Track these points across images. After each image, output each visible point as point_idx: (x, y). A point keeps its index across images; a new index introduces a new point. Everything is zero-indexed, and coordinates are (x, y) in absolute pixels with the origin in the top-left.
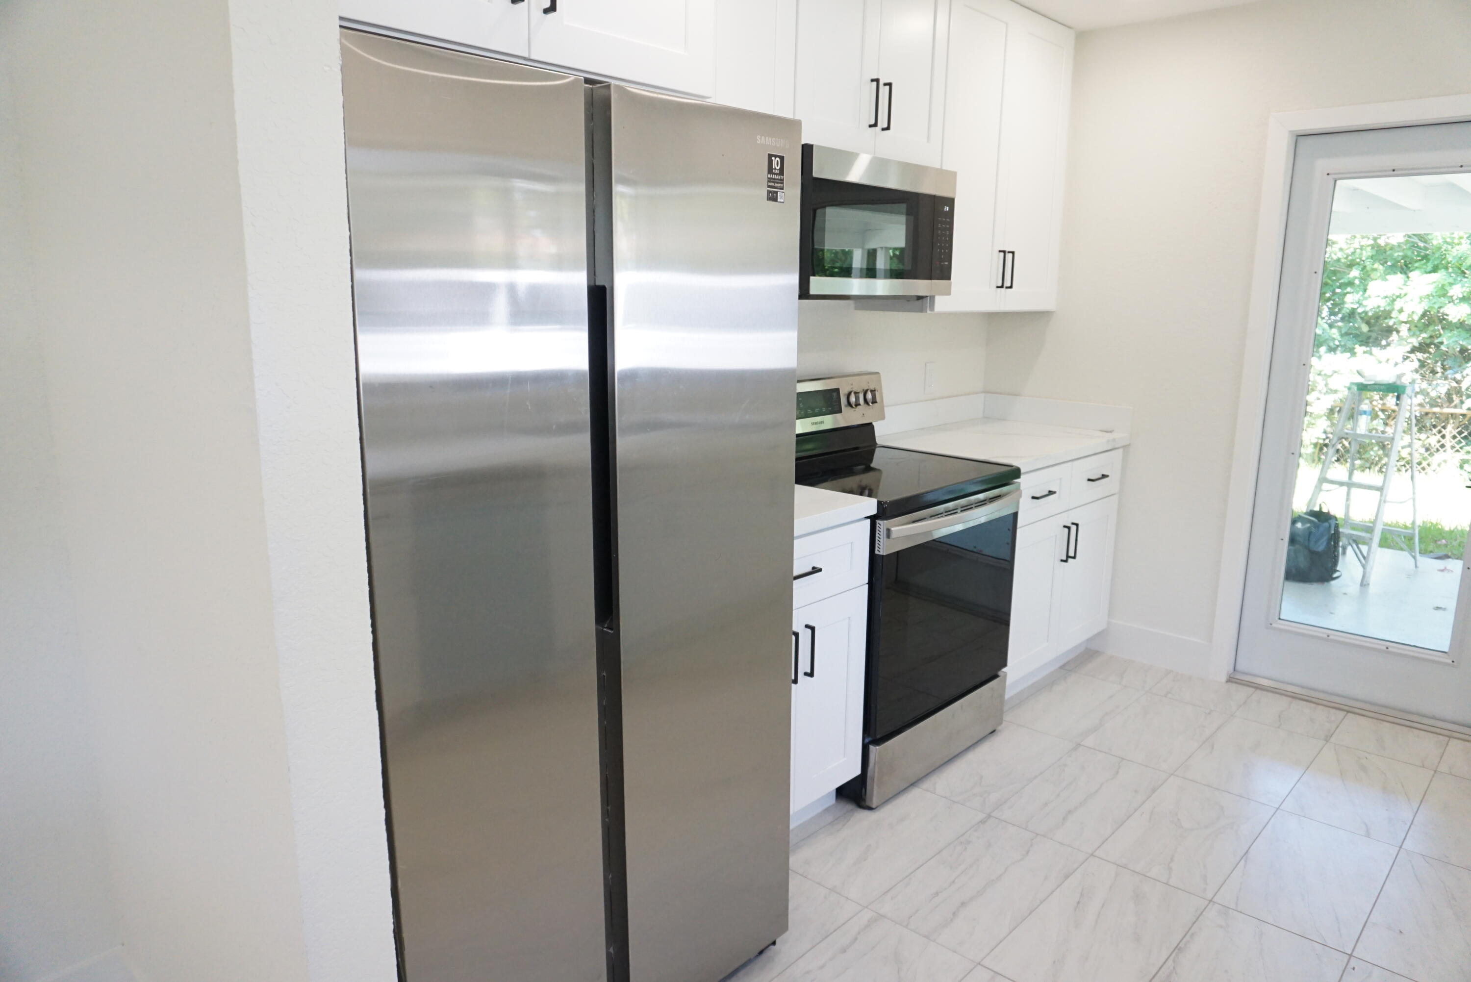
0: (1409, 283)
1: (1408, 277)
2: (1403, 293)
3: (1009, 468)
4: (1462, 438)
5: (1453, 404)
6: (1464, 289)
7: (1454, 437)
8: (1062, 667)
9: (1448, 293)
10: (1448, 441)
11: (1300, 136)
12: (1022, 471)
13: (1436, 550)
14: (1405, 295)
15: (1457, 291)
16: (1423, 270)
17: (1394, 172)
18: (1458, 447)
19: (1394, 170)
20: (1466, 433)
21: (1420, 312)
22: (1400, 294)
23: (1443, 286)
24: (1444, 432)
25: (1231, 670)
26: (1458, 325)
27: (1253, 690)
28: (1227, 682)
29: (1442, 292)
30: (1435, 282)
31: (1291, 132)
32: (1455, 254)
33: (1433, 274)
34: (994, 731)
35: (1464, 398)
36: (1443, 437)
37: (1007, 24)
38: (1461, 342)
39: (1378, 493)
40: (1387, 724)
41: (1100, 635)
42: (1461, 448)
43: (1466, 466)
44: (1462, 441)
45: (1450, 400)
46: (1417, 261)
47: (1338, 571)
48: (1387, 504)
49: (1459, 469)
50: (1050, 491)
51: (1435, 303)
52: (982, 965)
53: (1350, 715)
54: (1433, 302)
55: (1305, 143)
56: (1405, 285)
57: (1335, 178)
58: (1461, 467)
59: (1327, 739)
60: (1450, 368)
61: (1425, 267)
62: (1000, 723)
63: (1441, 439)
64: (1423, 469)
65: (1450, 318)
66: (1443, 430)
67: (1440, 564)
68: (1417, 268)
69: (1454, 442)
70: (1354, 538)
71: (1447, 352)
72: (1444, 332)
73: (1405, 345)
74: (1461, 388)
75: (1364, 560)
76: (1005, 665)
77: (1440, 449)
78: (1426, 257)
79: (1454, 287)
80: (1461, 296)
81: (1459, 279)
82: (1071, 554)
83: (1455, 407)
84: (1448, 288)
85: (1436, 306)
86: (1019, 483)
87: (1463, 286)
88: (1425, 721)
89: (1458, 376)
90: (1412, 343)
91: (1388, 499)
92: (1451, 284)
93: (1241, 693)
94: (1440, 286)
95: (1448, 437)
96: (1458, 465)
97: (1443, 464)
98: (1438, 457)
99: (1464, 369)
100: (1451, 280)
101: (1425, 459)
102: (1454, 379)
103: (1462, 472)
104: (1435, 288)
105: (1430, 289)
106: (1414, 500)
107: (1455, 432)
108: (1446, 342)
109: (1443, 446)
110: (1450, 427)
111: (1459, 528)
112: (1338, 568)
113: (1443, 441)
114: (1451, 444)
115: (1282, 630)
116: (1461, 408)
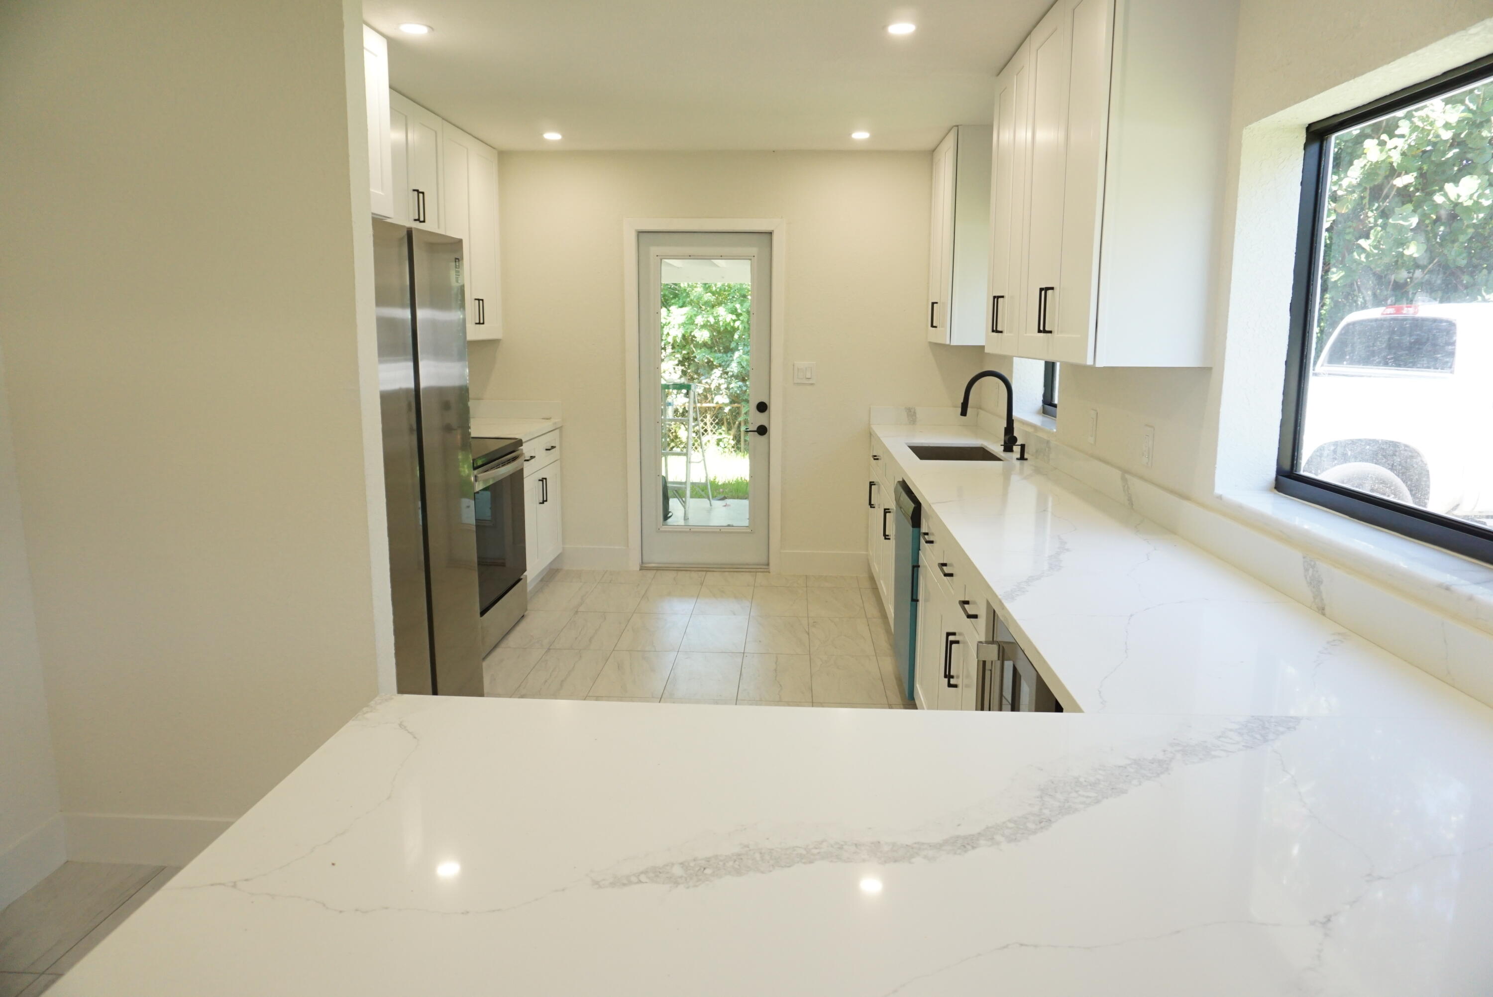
0: (670, 314)
1: (669, 310)
2: (668, 321)
3: (516, 440)
4: (716, 424)
5: (707, 401)
6: (704, 319)
7: (712, 424)
8: (542, 580)
9: (694, 321)
10: (709, 427)
11: (640, 233)
12: (523, 441)
13: (718, 495)
14: (669, 323)
15: (699, 320)
16: (677, 306)
17: (690, 257)
18: (714, 430)
19: (690, 256)
20: (717, 421)
21: (680, 336)
22: (666, 323)
23: (691, 317)
24: (705, 420)
25: (641, 564)
26: (703, 345)
27: (655, 571)
28: (640, 570)
29: (691, 321)
30: (685, 314)
31: (636, 230)
32: (695, 294)
33: (684, 308)
34: (523, 616)
35: (713, 396)
36: (706, 424)
37: (467, 149)
38: (706, 356)
39: (685, 457)
40: (727, 573)
41: (558, 558)
42: (716, 431)
43: (721, 443)
44: (716, 426)
45: (706, 397)
46: (672, 299)
47: (670, 512)
48: (692, 464)
49: (716, 446)
50: (531, 457)
51: (687, 329)
52: (589, 696)
53: (708, 573)
54: (686, 328)
55: (642, 236)
56: (668, 316)
57: (661, 258)
58: (718, 444)
59: (702, 584)
60: (702, 375)
61: (678, 303)
62: (526, 610)
63: (704, 426)
64: (696, 448)
65: (698, 339)
66: (704, 419)
67: (722, 503)
68: (673, 304)
69: (712, 427)
70: (676, 489)
71: (699, 363)
72: (696, 349)
73: (674, 360)
74: (711, 388)
75: (684, 503)
76: (525, 570)
77: (704, 433)
78: (676, 296)
79: (698, 317)
80: (702, 324)
81: (699, 311)
82: (545, 499)
83: (709, 402)
84: (694, 318)
85: (689, 331)
86: (522, 450)
87: (703, 317)
88: (741, 567)
89: (709, 381)
90: (678, 358)
91: (692, 460)
92: (696, 315)
93: (650, 574)
94: (689, 316)
95: (708, 424)
96: (716, 443)
97: (708, 444)
98: (704, 439)
99: (711, 375)
100: (695, 313)
101: (696, 441)
102: (706, 383)
103: (719, 448)
104: (686, 318)
105: (683, 319)
106: (704, 460)
107: (711, 421)
108: (698, 357)
109: (706, 431)
110: (708, 416)
111: (727, 482)
112: (670, 510)
113: (706, 427)
114: (710, 429)
115: (665, 532)
116: (713, 402)
